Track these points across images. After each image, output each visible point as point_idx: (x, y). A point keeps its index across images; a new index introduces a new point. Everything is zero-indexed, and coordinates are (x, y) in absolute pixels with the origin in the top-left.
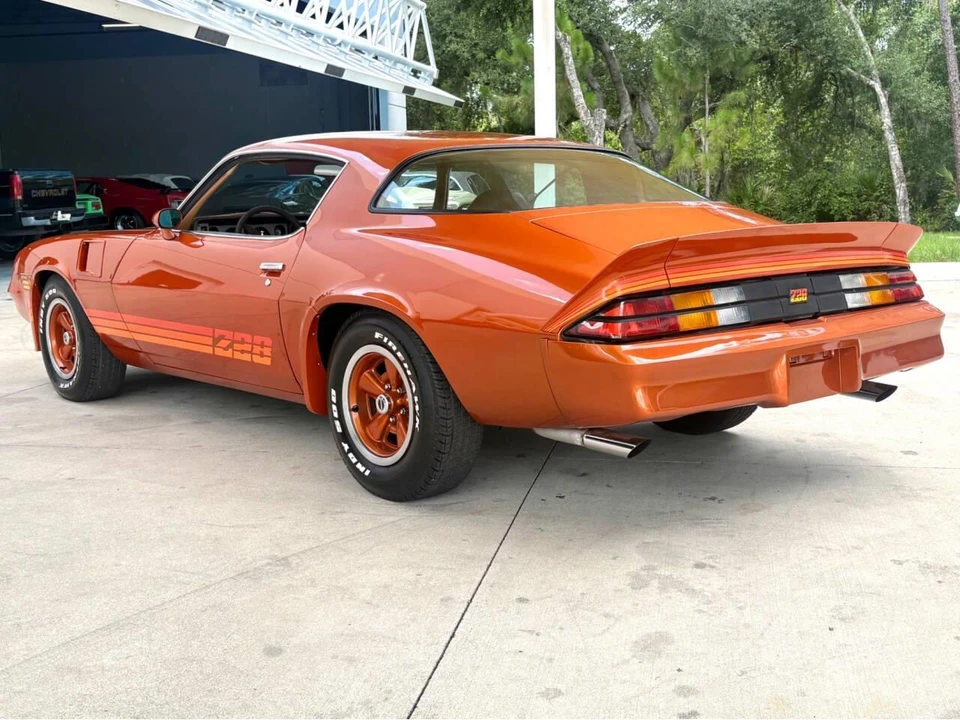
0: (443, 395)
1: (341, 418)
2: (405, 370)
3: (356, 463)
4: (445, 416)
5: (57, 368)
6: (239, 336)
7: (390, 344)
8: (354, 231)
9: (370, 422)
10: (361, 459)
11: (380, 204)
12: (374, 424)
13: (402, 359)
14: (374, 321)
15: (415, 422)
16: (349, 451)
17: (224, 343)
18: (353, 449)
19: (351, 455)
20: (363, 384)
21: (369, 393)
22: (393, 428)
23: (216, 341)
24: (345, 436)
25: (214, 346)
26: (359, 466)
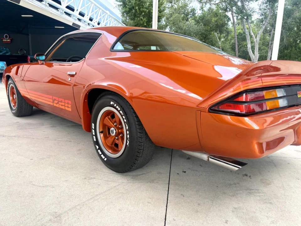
0: (140, 132)
1: (96, 135)
2: (123, 119)
3: (101, 154)
4: (141, 141)
5: (12, 106)
6: (60, 100)
7: (117, 107)
8: (103, 59)
9: (108, 137)
10: (103, 153)
11: (115, 48)
12: (109, 139)
13: (123, 114)
14: (110, 97)
15: (127, 142)
16: (99, 149)
17: (56, 102)
18: (100, 148)
19: (99, 151)
20: (105, 122)
21: (108, 126)
22: (117, 141)
23: (54, 100)
24: (97, 143)
25: (53, 103)
26: (102, 156)
